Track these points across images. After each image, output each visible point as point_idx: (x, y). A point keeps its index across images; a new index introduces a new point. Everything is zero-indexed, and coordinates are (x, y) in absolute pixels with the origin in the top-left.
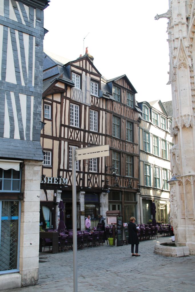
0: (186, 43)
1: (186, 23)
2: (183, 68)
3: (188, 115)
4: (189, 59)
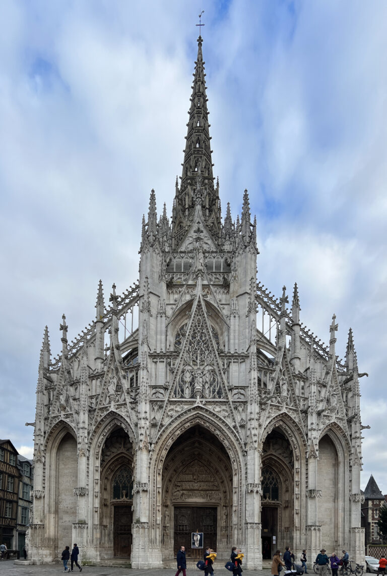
0: (42, 448)
1: (43, 435)
3: (40, 491)
4: (43, 459)
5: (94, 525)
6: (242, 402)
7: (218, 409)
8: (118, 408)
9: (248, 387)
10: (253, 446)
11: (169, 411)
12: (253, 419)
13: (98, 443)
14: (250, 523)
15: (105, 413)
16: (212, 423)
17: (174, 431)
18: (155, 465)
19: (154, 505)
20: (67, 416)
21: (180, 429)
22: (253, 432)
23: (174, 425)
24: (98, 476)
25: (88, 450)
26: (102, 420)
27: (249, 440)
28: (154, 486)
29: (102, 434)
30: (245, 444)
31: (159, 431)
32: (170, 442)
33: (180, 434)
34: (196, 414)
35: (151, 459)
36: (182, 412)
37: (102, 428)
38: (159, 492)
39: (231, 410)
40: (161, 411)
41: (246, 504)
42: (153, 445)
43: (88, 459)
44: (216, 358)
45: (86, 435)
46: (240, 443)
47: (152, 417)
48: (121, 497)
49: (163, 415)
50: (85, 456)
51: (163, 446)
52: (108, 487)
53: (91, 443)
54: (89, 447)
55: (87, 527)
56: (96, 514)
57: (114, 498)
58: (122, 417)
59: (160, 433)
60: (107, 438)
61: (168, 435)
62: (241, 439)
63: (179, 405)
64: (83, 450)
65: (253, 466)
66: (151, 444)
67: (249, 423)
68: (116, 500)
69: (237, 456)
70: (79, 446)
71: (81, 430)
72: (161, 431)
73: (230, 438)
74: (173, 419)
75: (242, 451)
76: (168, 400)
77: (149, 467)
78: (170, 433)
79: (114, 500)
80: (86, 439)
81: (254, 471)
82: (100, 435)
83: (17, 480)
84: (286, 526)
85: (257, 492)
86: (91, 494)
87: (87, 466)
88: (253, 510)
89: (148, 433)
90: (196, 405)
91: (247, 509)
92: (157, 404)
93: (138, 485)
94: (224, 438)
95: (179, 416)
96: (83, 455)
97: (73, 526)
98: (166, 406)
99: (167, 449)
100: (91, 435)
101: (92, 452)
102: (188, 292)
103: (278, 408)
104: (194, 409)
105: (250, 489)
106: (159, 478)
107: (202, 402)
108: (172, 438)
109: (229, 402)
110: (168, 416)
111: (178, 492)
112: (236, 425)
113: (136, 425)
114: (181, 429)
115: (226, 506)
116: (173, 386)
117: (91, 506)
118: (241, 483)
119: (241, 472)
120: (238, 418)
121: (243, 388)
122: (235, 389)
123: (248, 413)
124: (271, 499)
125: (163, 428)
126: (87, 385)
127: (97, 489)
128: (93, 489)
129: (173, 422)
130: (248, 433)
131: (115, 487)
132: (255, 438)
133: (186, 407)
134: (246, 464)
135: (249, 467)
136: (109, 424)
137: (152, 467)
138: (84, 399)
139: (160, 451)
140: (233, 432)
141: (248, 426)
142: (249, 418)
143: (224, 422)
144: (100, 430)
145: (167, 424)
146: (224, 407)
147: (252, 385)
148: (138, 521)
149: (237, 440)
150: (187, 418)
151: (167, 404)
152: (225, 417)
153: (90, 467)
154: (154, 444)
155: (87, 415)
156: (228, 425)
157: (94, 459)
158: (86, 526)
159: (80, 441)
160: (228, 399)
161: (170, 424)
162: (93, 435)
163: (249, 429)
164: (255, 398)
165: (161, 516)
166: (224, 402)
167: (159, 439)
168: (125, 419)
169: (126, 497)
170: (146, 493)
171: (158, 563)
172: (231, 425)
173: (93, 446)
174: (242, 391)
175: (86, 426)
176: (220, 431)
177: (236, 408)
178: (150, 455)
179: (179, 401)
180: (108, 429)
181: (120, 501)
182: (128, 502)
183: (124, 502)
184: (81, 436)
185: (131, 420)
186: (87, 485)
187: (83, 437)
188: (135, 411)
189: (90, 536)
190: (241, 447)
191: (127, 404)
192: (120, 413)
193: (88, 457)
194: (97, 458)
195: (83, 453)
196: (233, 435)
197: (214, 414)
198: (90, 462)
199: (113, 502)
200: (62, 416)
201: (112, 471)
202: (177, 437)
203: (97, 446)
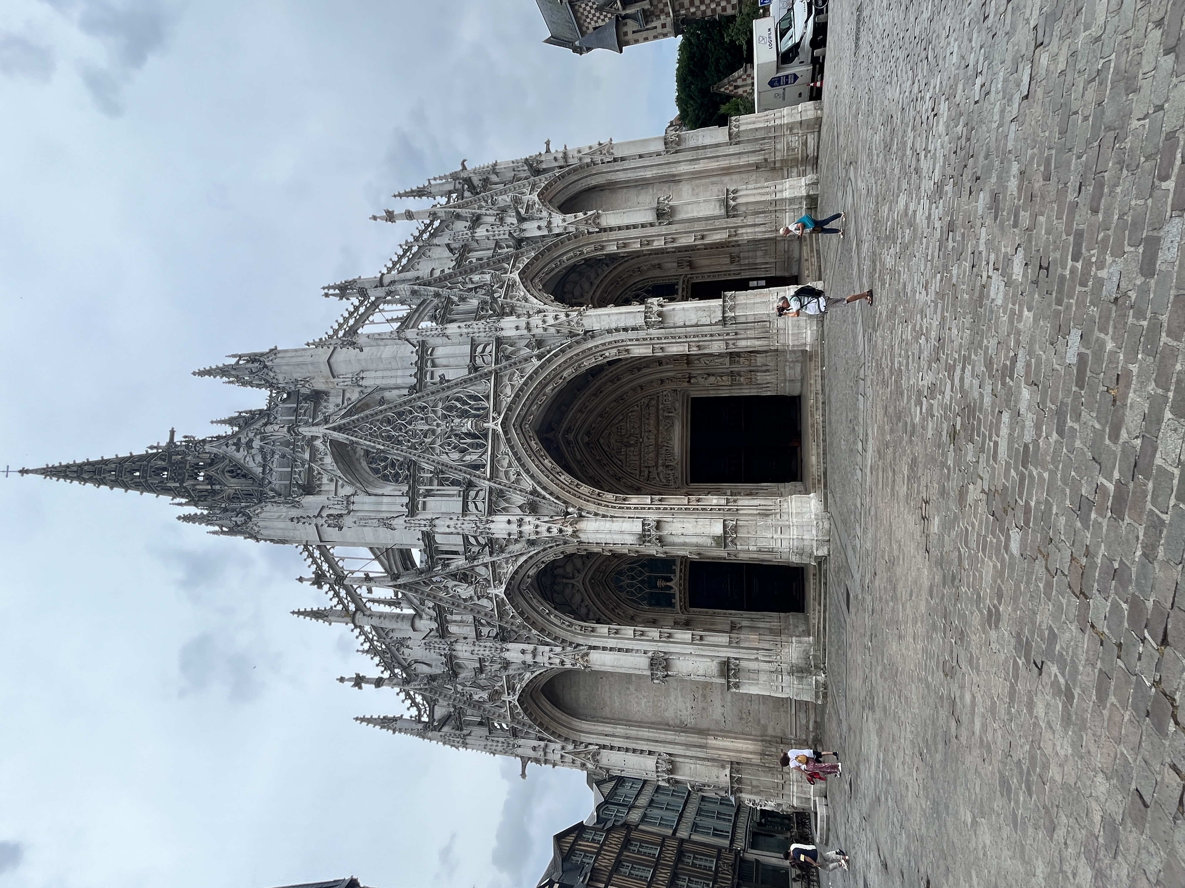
0: (570, 747)
1: (546, 742)
2: (598, 758)
3: (657, 763)
4: (591, 747)
5: (730, 645)
6: (497, 348)
7: (508, 390)
8: (500, 581)
9: (473, 340)
10: (575, 320)
11: (508, 479)
12: (528, 323)
13: (564, 626)
14: (724, 312)
15: (508, 607)
16: (533, 399)
17: (544, 469)
18: (608, 506)
19: (686, 509)
20: (511, 688)
21: (542, 461)
22: (550, 321)
23: (534, 468)
24: (628, 631)
25: (575, 648)
26: (521, 614)
27: (565, 330)
28: (649, 509)
29: (547, 617)
30: (572, 335)
31: (544, 498)
32: (565, 478)
33: (550, 458)
34: (516, 430)
35: (596, 514)
36: (510, 454)
37: (535, 615)
38: (660, 500)
39: (511, 365)
40: (508, 495)
41: (685, 326)
42: (570, 510)
43: (595, 648)
44: (423, 396)
45: (547, 648)
46: (570, 347)
47: (519, 511)
48: (672, 592)
49: (515, 489)
50: (587, 654)
51: (572, 491)
52: (651, 616)
53: (563, 641)
54: (571, 644)
55: (736, 659)
56: (706, 638)
57: (672, 605)
58: (516, 572)
59: (548, 496)
60: (555, 609)
61: (552, 481)
62: (562, 345)
63: (498, 461)
64: (577, 657)
65: (611, 317)
66: (568, 513)
67: (535, 331)
68: (677, 601)
69: (594, 350)
70: (568, 666)
71: (539, 659)
72: (543, 493)
73: (560, 366)
74: (522, 472)
75: (584, 340)
76: (489, 480)
77: (612, 517)
78: (548, 477)
79: (678, 606)
80: (555, 648)
81: (621, 313)
82: (548, 621)
83: (634, 834)
84: (728, 260)
85: (662, 306)
86: (663, 647)
87: (607, 652)
88: (697, 309)
89: (547, 519)
90: (499, 429)
91: (694, 322)
92: (496, 503)
93: (647, 539)
94: (560, 376)
95: (519, 460)
96: (586, 658)
97: (734, 690)
98: (500, 484)
99: (578, 484)
100: (548, 640)
101: (580, 640)
102: (321, 459)
103: (512, 286)
104: (506, 433)
105: (654, 319)
106: (634, 500)
107: (494, 419)
108: (558, 473)
109: (495, 371)
110: (517, 481)
111: (661, 476)
112: (536, 356)
113: (531, 543)
114: (542, 456)
115: (690, 378)
116: (465, 473)
117: (689, 649)
118: (644, 339)
119: (623, 341)
120: (525, 352)
121: (474, 346)
122: (475, 360)
123: (519, 333)
124: (675, 296)
125: (539, 489)
126: (456, 642)
127: (654, 633)
128: (653, 641)
129: (527, 471)
130: (552, 330)
131: (650, 604)
132: (562, 317)
133: (503, 447)
134: (609, 331)
135: (613, 326)
136: (530, 601)
137: (611, 512)
138: (482, 649)
139: (581, 496)
140: (549, 361)
141: (538, 331)
142: (525, 332)
143: (531, 378)
144: (539, 618)
145: (531, 482)
146: (505, 379)
147: (470, 330)
148: (722, 540)
149: (563, 351)
150: (522, 444)
151: (495, 483)
152: (522, 377)
153: (609, 646)
154: (567, 507)
155: (510, 646)
156: (537, 369)
157: (593, 636)
158: (733, 661)
159: (557, 661)
160: (491, 372)
161: (532, 477)
162: (548, 635)
163: (545, 330)
164: (492, 324)
165: (710, 497)
166: (496, 379)
167: (558, 498)
168: (521, 567)
169: (672, 580)
170: (663, 524)
171: (813, 500)
172: (536, 363)
173: (569, 637)
174: (479, 349)
175: (530, 647)
176: (546, 385)
177: (508, 358)
178: (588, 515)
179: (492, 461)
180: (538, 605)
181: (680, 593)
182: (680, 577)
183: (680, 585)
184: (550, 658)
185: (521, 554)
186: (645, 652)
187: (552, 656)
188: (506, 545)
189: (756, 656)
190: (578, 342)
191: (493, 563)
192: (508, 576)
193: (591, 648)
194: (593, 630)
195: (582, 657)
196: (555, 359)
197: (517, 396)
198: (600, 644)
199: (681, 609)
200: (510, 698)
201: (618, 606)
202: (555, 465)
203: (569, 628)
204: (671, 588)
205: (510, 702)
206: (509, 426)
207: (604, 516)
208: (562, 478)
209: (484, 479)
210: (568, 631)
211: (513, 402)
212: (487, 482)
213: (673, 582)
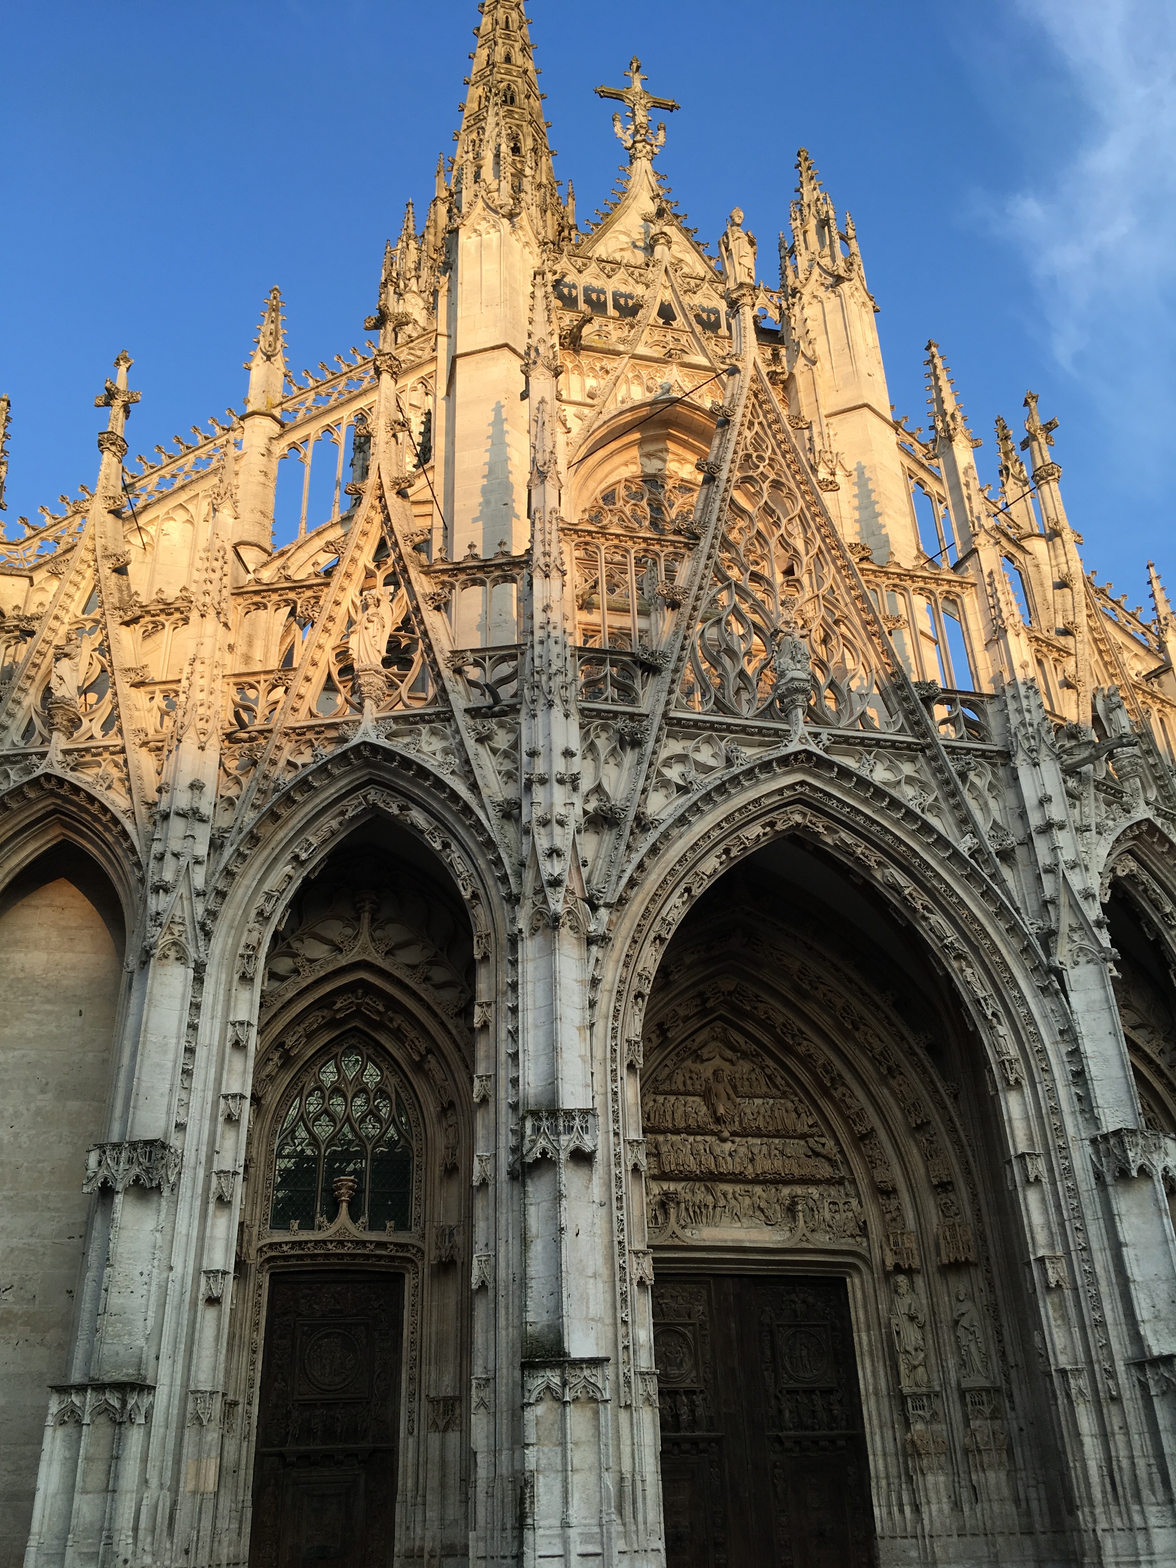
5: (190, 1393)
6: (984, 753)
7: (886, 772)
8: (399, 732)
9: (994, 697)
10: (1086, 944)
11: (667, 763)
15: (326, 752)
17: (700, 852)
18: (614, 1018)
19: (621, 1243)
20: (87, 758)
21: (719, 849)
22: (1076, 882)
23: (701, 826)
24: (241, 1078)
25: (203, 926)
26: (303, 785)
27: (1056, 919)
28: (615, 1135)
29: (288, 857)
30: (1048, 937)
31: (630, 849)
32: (679, 907)
33: (722, 870)
34: (792, 787)
35: (595, 982)
36: (736, 770)
37: (296, 822)
38: (635, 1168)
39: (947, 782)
40: (630, 757)
42: (603, 912)
43: (199, 980)
45: (202, 849)
46: (1014, 929)
47: (592, 781)
48: (319, 1219)
49: (645, 777)
50: (181, 958)
51: (647, 923)
53: (222, 895)
54: (213, 915)
55: (148, 1416)
56: (212, 1315)
57: (280, 1220)
58: (423, 772)
59: (636, 858)
60: (306, 880)
61: (671, 871)
62: (1019, 911)
63: (708, 741)
64: (176, 929)
66: (594, 908)
67: (1041, 845)
68: (294, 1234)
69: (1010, 994)
70: (154, 904)
71: (177, 826)
72: (644, 846)
73: (960, 904)
74: (691, 797)
75: (1035, 969)
76: (665, 715)
77: (592, 1026)
78: (678, 862)
79: (279, 1237)
80: (202, 870)
86: (193, 1182)
89: (581, 851)
90: (794, 747)
91: (1132, 1270)
92: (605, 728)
93: (545, 1124)
94: (931, 905)
95: (721, 789)
96: (172, 954)
97: (54, 1407)
98: (658, 740)
99: (661, 940)
100: (226, 853)
101: (222, 943)
102: (636, 378)
104: (784, 761)
106: (633, 1092)
107: (816, 735)
108: (688, 890)
109: (929, 746)
110: (665, 783)
112: (981, 844)
113: (513, 812)
114: (727, 851)
116: (678, 659)
117: (184, 1263)
118: (1058, 1130)
119: (1045, 1071)
120: (977, 819)
121: (975, 699)
122: (941, 702)
123: (1031, 803)
125: (653, 836)
127: (233, 1153)
129: (695, 809)
133: (750, 754)
134: (1068, 1034)
135: (1085, 1046)
136: (336, 810)
137: (602, 1025)
139: (638, 946)
140: (973, 877)
142: (1035, 820)
143: (926, 828)
144: (283, 834)
145: (666, 818)
146: (908, 769)
149: (1002, 911)
150: (757, 801)
151: (660, 730)
152: (926, 809)
153: (204, 1022)
154: (607, 905)
155: (214, 755)
156: (948, 845)
158: (146, 1400)
159: (168, 876)
160: (925, 734)
161: (682, 821)
162: (238, 856)
164: (1047, 739)
166: (909, 746)
167: (632, 883)
168: (440, 784)
169: (354, 1220)
170: (585, 1172)
172: (965, 845)
173: (230, 912)
174: (972, 713)
175: (208, 808)
176: (907, 870)
177: (963, 776)
178: (592, 961)
179: (712, 726)
180: (324, 832)
181: (317, 1242)
182: (364, 1243)
183: (341, 1243)
184: (176, 855)
185: (474, 787)
186: (181, 1127)
187: (183, 861)
188: (494, 751)
189: (154, 1483)
190: (1027, 950)
191: (447, 717)
192: (412, 755)
193: (200, 969)
194: (246, 979)
195: (174, 944)
196: (977, 892)
197: (879, 793)
198: (207, 999)
199: (271, 1246)
200: (55, 754)
201: (287, 1060)
202: (707, 884)
203: (253, 913)
204: (332, 1218)
205: (43, 755)
206: (802, 770)
207: (592, 1004)
208: (675, 900)
209: (668, 703)
210: (246, 912)
211: (863, 783)
212: (660, 710)
213: (349, 1223)
